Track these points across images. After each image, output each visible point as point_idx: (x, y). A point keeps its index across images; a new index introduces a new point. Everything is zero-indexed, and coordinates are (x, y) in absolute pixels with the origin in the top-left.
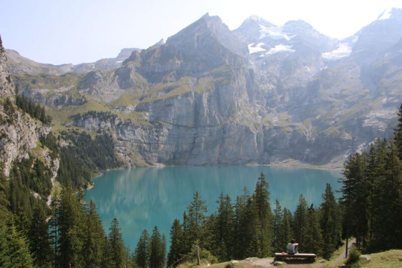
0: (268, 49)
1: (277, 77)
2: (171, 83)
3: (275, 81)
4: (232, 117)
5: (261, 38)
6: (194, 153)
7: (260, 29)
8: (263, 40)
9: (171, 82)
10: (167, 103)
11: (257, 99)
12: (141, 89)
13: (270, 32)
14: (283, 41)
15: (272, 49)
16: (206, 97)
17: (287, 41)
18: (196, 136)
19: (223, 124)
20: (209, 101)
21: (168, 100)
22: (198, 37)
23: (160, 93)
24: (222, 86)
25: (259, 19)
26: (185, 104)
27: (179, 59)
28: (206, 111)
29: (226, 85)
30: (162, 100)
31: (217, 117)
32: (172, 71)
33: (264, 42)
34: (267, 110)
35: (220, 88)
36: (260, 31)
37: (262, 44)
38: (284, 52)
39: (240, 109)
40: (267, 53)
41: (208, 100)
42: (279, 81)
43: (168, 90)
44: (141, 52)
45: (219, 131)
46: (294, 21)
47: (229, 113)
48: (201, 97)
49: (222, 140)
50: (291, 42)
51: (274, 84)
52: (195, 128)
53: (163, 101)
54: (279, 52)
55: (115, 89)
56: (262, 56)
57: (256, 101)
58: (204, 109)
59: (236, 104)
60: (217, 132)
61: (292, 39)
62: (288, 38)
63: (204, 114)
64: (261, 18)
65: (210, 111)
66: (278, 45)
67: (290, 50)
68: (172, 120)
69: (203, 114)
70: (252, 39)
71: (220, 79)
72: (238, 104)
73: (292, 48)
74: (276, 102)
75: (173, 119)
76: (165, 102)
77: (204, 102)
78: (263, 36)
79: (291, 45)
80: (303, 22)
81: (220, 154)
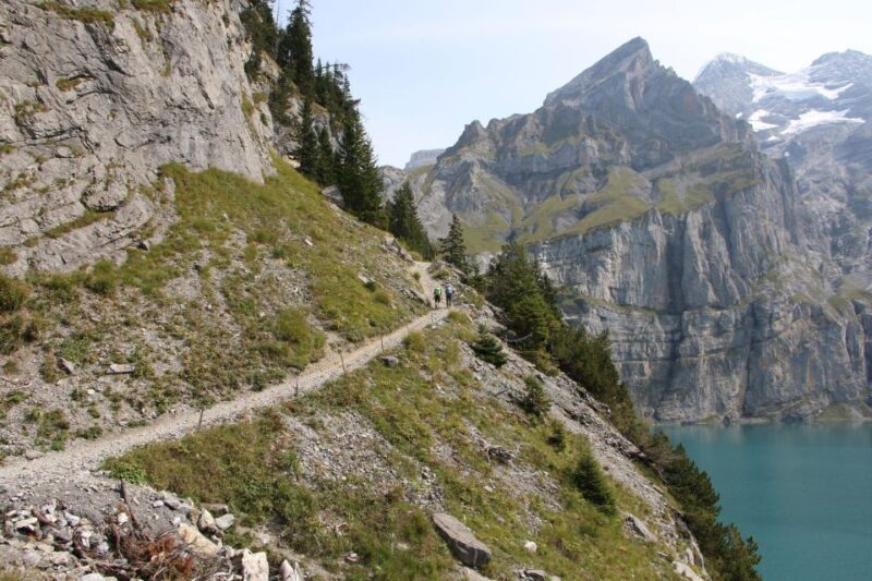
0: (783, 124)
1: (841, 180)
2: (583, 196)
3: (838, 189)
4: (771, 280)
5: (755, 100)
6: (676, 387)
7: (750, 82)
8: (764, 103)
9: (584, 192)
10: (592, 242)
11: (808, 237)
12: (503, 212)
13: (777, 86)
14: (818, 103)
15: (794, 123)
16: (696, 224)
17: (830, 101)
18: (677, 337)
19: (751, 300)
20: (705, 235)
21: (594, 234)
22: (634, 83)
23: (561, 221)
24: (733, 195)
25: (740, 61)
26: (641, 245)
27: (593, 135)
28: (700, 263)
29: (745, 190)
30: (576, 236)
31: (731, 282)
32: (579, 166)
33: (766, 109)
34: (840, 265)
35: (728, 199)
36: (751, 85)
37: (763, 113)
38: (832, 123)
39: (786, 259)
40: (783, 133)
41: (699, 232)
42: (851, 190)
43: (583, 213)
44: (489, 127)
45: (743, 323)
46: (835, 54)
47: (761, 269)
48: (682, 227)
49: (752, 349)
50: (841, 102)
51: (841, 200)
52: (670, 313)
53: (581, 238)
54: (819, 125)
55: (433, 214)
56: (773, 138)
57: (807, 241)
58: (695, 257)
59: (775, 244)
60: (735, 326)
61: (841, 96)
62: (831, 95)
63: (696, 273)
64: (744, 58)
65: (711, 265)
66: (804, 112)
67: (846, 119)
68: (607, 291)
69: (694, 270)
70: (736, 105)
71: (720, 177)
72: (779, 246)
73: (847, 115)
74: (860, 242)
75: (611, 288)
76: (584, 240)
77: (693, 239)
78: (759, 95)
79: (843, 109)
80: (861, 54)
81: (748, 388)
